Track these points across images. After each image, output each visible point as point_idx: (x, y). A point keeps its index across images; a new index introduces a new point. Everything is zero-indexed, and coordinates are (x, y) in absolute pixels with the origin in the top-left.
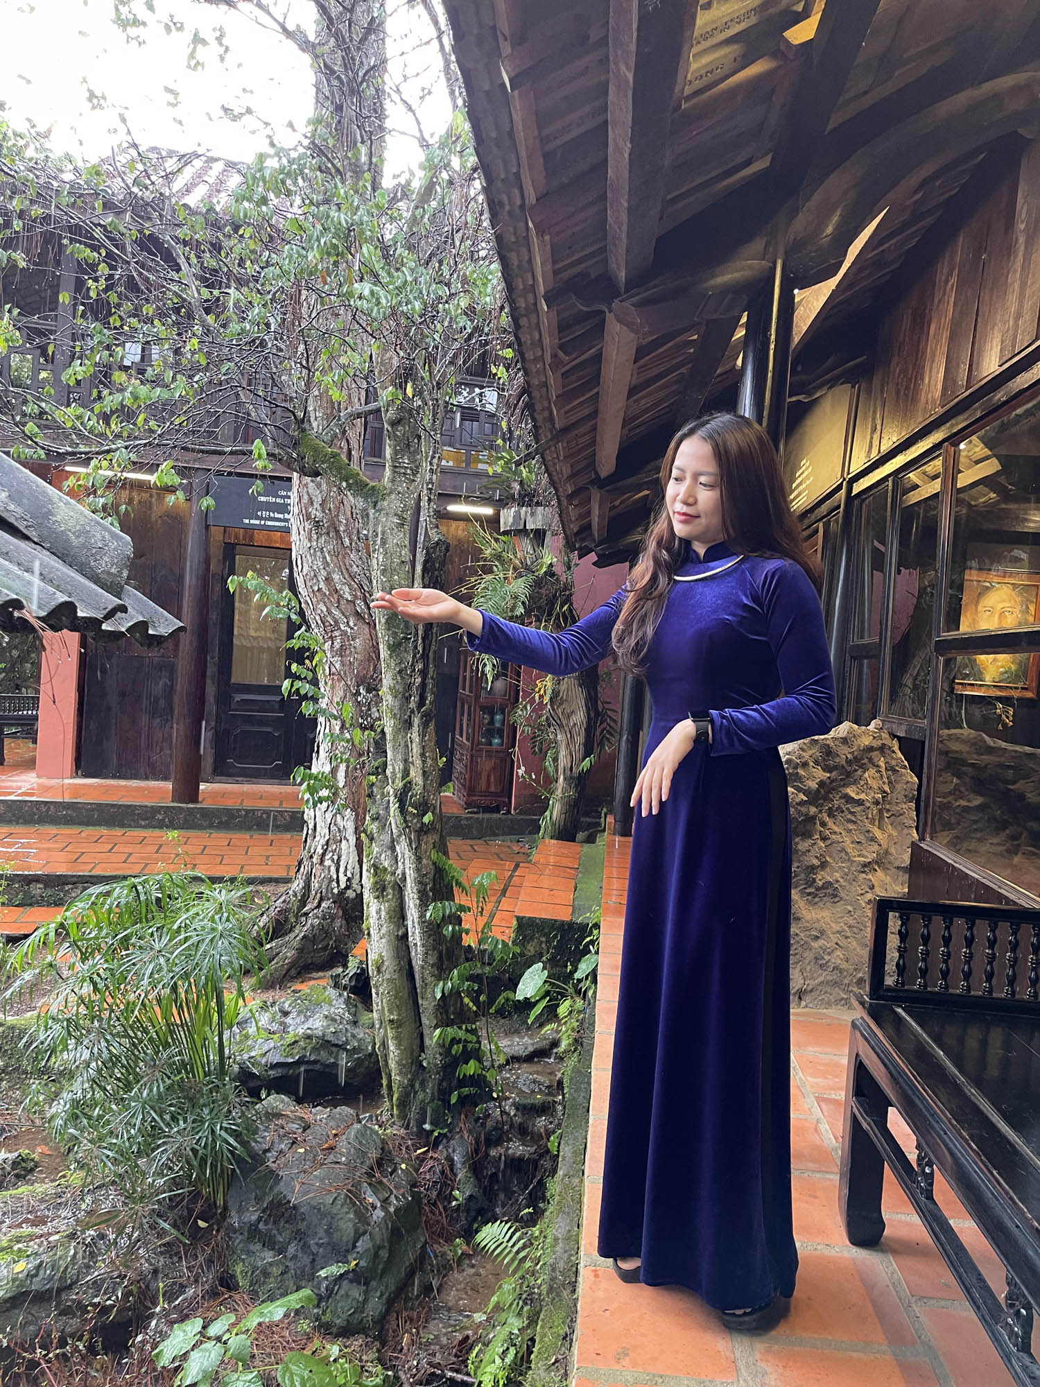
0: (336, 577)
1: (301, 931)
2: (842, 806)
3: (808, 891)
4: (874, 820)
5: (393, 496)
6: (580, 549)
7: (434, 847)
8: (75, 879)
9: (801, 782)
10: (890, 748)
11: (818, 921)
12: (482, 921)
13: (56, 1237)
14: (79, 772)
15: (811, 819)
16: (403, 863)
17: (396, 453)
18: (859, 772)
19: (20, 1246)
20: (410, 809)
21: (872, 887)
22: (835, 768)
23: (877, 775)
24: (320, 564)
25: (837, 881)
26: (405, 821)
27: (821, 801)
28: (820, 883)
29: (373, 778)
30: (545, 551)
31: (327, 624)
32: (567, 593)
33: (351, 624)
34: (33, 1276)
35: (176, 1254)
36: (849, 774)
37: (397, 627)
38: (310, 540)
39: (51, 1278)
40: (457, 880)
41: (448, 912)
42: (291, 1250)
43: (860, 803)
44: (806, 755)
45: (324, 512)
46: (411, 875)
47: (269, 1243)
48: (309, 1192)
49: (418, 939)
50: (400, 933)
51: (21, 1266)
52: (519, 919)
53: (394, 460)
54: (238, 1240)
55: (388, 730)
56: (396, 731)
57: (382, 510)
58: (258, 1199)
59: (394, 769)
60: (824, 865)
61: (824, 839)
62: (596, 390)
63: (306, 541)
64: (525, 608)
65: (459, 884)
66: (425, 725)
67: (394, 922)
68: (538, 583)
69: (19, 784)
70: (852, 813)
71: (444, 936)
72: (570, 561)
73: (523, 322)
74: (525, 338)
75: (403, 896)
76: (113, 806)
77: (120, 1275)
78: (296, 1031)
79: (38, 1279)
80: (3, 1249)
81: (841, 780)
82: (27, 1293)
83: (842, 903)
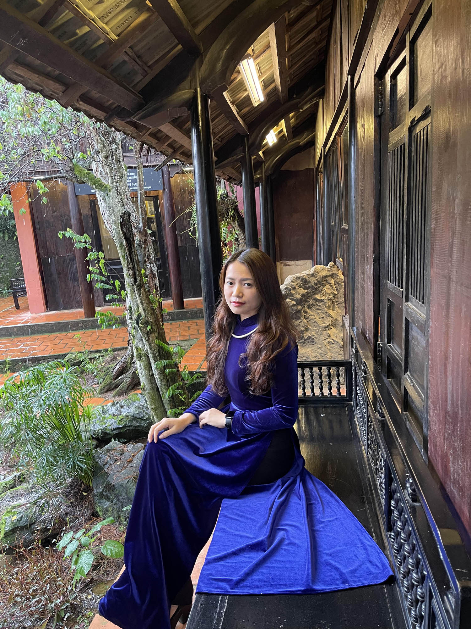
1: (132, 370)
2: (314, 303)
3: (301, 341)
4: (330, 307)
5: (114, 190)
7: (156, 339)
8: (43, 358)
9: (293, 296)
10: (336, 274)
11: (306, 353)
13: (29, 505)
14: (48, 309)
15: (299, 312)
17: (111, 170)
18: (321, 288)
19: (15, 510)
20: (141, 325)
21: (330, 336)
22: (309, 287)
23: (330, 287)
25: (313, 336)
26: (141, 330)
27: (304, 303)
28: (306, 337)
32: (234, 205)
34: (19, 521)
35: (74, 506)
36: (316, 289)
39: (27, 521)
41: (164, 365)
42: (114, 501)
43: (322, 301)
44: (295, 284)
46: (149, 351)
47: (108, 499)
48: (119, 479)
49: (157, 375)
50: (150, 374)
51: (15, 518)
53: (111, 173)
54: (97, 499)
56: (132, 293)
57: (110, 196)
58: (103, 483)
59: (134, 308)
60: (307, 330)
61: (306, 318)
66: (139, 291)
67: (147, 370)
69: (23, 318)
70: (319, 306)
71: (166, 373)
75: (149, 359)
76: (61, 323)
77: (52, 517)
78: (124, 414)
79: (22, 522)
80: (8, 512)
81: (313, 292)
82: (18, 527)
83: (316, 344)
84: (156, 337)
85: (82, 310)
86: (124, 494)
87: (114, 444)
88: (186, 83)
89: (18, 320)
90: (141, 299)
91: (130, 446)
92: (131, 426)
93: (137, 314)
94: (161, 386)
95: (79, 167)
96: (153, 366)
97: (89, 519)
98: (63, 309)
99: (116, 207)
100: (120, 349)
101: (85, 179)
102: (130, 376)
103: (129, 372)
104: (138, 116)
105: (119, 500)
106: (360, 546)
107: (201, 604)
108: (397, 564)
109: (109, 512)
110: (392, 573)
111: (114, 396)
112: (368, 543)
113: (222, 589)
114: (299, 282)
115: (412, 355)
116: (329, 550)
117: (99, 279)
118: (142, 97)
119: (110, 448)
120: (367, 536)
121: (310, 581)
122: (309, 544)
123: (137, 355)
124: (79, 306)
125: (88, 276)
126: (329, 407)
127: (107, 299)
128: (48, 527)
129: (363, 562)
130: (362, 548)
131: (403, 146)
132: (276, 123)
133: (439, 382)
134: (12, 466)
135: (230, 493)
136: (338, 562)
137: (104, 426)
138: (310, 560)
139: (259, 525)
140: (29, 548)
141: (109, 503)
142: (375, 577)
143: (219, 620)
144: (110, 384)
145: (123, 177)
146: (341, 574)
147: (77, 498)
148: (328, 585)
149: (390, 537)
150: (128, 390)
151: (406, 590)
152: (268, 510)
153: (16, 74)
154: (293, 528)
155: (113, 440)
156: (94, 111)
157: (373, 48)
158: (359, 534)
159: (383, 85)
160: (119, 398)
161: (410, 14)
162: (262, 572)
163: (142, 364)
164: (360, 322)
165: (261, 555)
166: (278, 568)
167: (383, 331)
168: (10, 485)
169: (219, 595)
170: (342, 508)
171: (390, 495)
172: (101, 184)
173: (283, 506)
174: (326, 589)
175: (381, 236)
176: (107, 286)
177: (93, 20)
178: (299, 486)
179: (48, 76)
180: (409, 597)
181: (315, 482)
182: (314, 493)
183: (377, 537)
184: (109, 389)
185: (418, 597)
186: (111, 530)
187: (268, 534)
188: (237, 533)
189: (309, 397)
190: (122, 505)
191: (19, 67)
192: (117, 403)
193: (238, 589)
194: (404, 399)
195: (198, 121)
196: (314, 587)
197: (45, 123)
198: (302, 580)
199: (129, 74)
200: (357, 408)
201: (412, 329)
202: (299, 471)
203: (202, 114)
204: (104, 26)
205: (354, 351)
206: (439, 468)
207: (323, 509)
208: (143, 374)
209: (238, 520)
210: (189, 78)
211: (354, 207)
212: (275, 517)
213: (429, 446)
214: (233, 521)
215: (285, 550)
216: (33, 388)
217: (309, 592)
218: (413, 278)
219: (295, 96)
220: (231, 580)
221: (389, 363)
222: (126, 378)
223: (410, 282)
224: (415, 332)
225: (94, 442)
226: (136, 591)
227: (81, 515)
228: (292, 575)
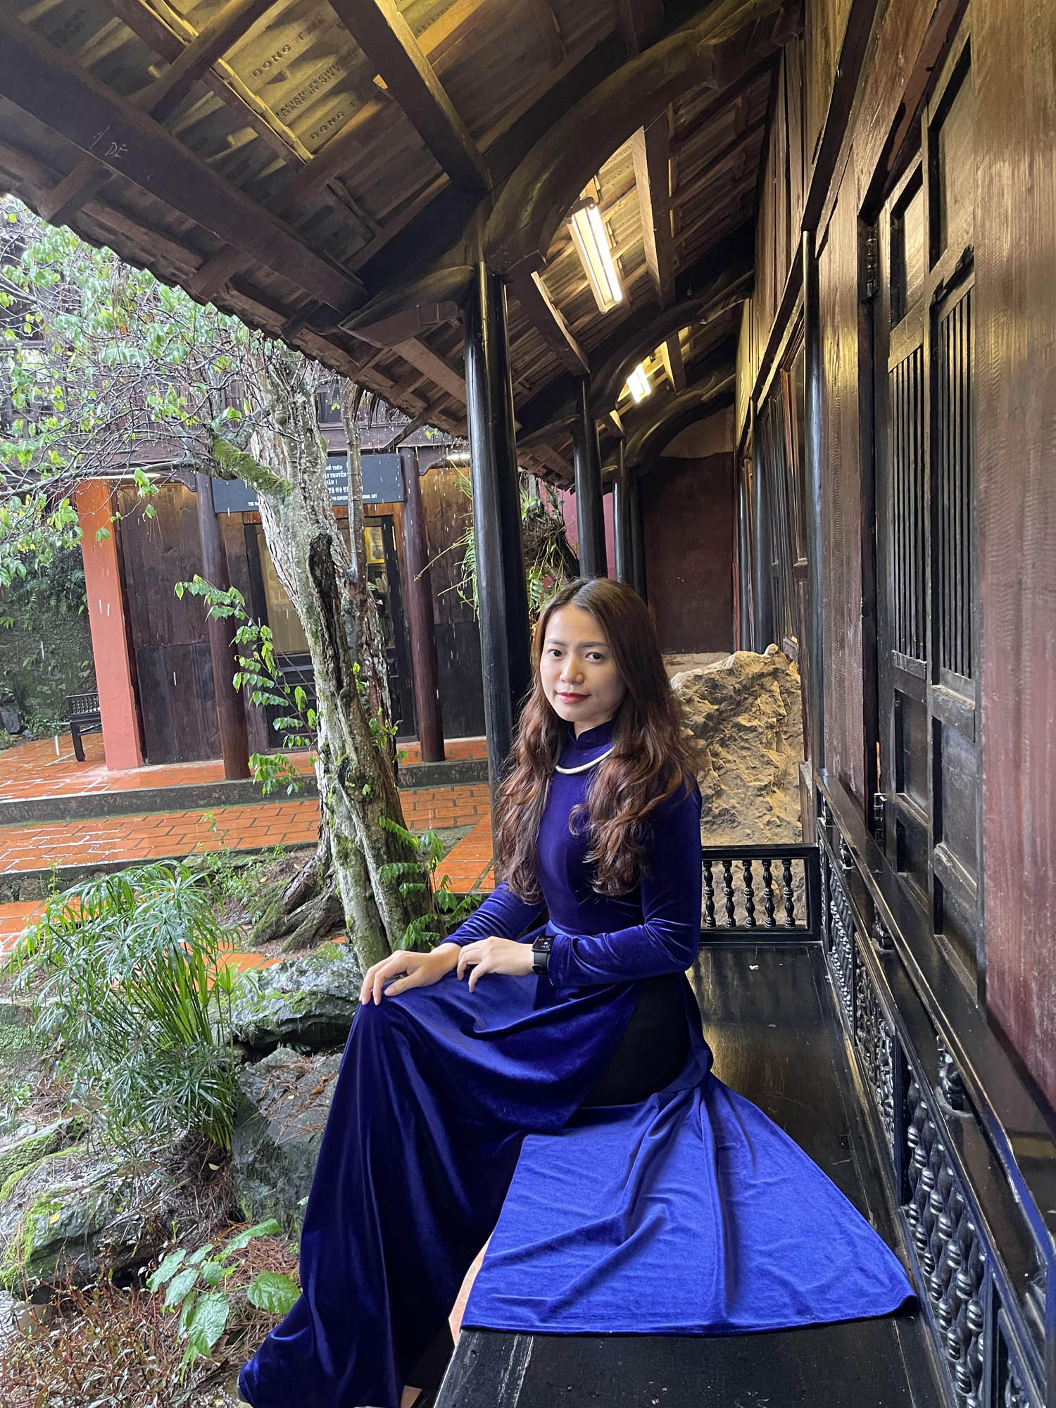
2: (734, 734)
4: (771, 744)
7: (383, 814)
10: (783, 671)
13: (87, 1190)
14: (146, 760)
15: (702, 753)
16: (359, 831)
18: (750, 700)
19: (56, 1200)
21: (770, 809)
22: (724, 699)
23: (771, 700)
25: (734, 807)
26: (349, 795)
27: (711, 734)
28: (717, 811)
32: (558, 532)
34: (67, 1225)
35: (190, 1195)
36: (738, 704)
39: (82, 1226)
41: (397, 873)
42: (280, 1184)
43: (753, 729)
44: (690, 692)
46: (365, 842)
47: (265, 1179)
48: (291, 1134)
49: (382, 898)
50: (366, 895)
51: (56, 1218)
54: (240, 1178)
56: (331, 712)
57: (289, 504)
58: (255, 1143)
60: (719, 794)
61: (718, 768)
67: (359, 886)
70: (746, 740)
71: (401, 893)
75: (365, 860)
76: (171, 790)
77: (140, 1218)
78: (306, 988)
79: (71, 1227)
80: (41, 1205)
81: (731, 710)
82: (62, 1240)
83: (740, 827)
84: (381, 811)
85: (221, 762)
86: (301, 1168)
87: (282, 1054)
88: (457, 253)
89: (80, 784)
90: (350, 726)
91: (319, 1060)
92: (321, 1015)
93: (340, 759)
94: (390, 923)
95: (224, 445)
96: (374, 877)
97: (223, 1226)
98: (179, 761)
99: (301, 527)
100: (301, 848)
101: (236, 469)
102: (322, 905)
103: (320, 897)
104: (353, 321)
105: (289, 1181)
106: (838, 1236)
107: (473, 1352)
108: (924, 1270)
109: (268, 1210)
110: (911, 1293)
111: (285, 951)
112: (858, 1231)
113: (521, 1320)
114: (700, 686)
115: (949, 800)
116: (766, 1243)
117: (259, 685)
118: (361, 282)
119: (273, 1064)
120: (855, 1218)
121: (722, 1306)
122: (721, 1228)
123: (339, 851)
124: (213, 753)
125: (237, 678)
126: (768, 950)
127: (276, 728)
128: (130, 1242)
129: (846, 1271)
130: (843, 1241)
131: (919, 351)
132: (647, 350)
133: (1005, 822)
134: (52, 1103)
135: (542, 1120)
136: (788, 1270)
137: (261, 1016)
138: (722, 1262)
139: (606, 1189)
140: (86, 1288)
141: (267, 1188)
142: (872, 1302)
143: (512, 1384)
144: (278, 923)
145: (317, 464)
146: (794, 1294)
147: (197, 1177)
148: (762, 1317)
149: (909, 1216)
150: (317, 937)
151: (943, 1323)
152: (628, 1160)
153: (102, 226)
154: (685, 1197)
155: (280, 1048)
156: (261, 312)
157: (852, 161)
158: (837, 1211)
159: (876, 235)
160: (294, 957)
161: (928, 69)
162: (612, 1288)
163: (350, 872)
164: (837, 758)
165: (610, 1251)
166: (650, 1279)
167: (887, 767)
168: (49, 1145)
169: (515, 1332)
170: (799, 1158)
171: (905, 1115)
172: (270, 479)
173: (662, 1151)
174: (759, 1326)
175: (879, 557)
176: (276, 700)
177: (262, 115)
178: (699, 1110)
179: (168, 232)
180: (951, 1336)
181: (735, 1103)
182: (733, 1125)
183: (877, 1218)
184: (274, 934)
185: (971, 1326)
186: (271, 1253)
187: (625, 1207)
188: (558, 1205)
189: (722, 929)
190: (297, 1193)
191: (107, 209)
192: (291, 966)
193: (557, 1322)
194: (935, 904)
195: (481, 331)
196: (733, 1320)
197: (159, 339)
198: (704, 1304)
199: (335, 234)
200: (831, 950)
201: (947, 742)
202: (700, 1079)
203: (489, 316)
204: (286, 129)
205: (823, 821)
206: (1011, 1021)
207: (754, 1159)
208: (351, 894)
209: (558, 1179)
210: (463, 242)
211: (818, 508)
212: (644, 1174)
213: (987, 981)
214: (548, 1180)
215: (665, 1242)
216: (108, 922)
217: (720, 1331)
218: (947, 629)
219: (689, 293)
220: (541, 1303)
221: (901, 837)
222: (314, 911)
223: (941, 639)
224: (956, 747)
225: (238, 1052)
226: (325, 1344)
227: (204, 1215)
228: (681, 1294)
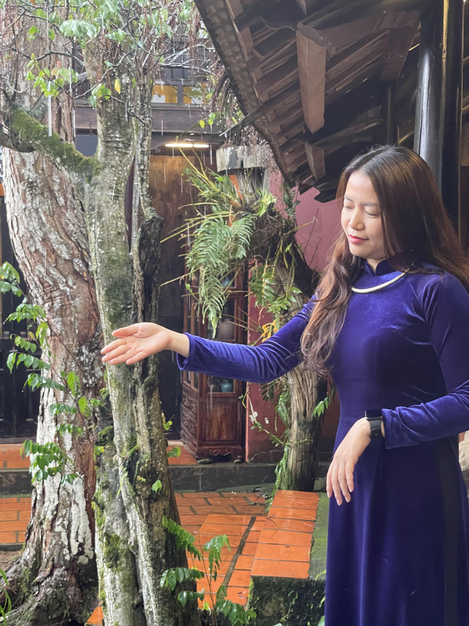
0: (53, 237)
1: (34, 601)
5: (107, 170)
6: (301, 185)
7: (165, 514)
12: (216, 586)
16: (135, 531)
17: (107, 129)
20: (139, 478)
24: (36, 224)
26: (135, 490)
29: (101, 449)
30: (264, 191)
31: (46, 285)
32: (290, 232)
33: (70, 283)
37: (117, 298)
38: (24, 201)
40: (189, 545)
41: (181, 579)
45: (37, 172)
46: (143, 543)
49: (153, 607)
50: (135, 602)
52: (255, 579)
53: (106, 135)
55: (114, 400)
56: (122, 401)
57: (97, 184)
59: (121, 438)
62: (295, 71)
63: (21, 202)
64: (246, 249)
65: (191, 549)
66: (149, 395)
67: (128, 591)
68: (260, 223)
71: (180, 602)
72: (290, 199)
73: (219, 31)
74: (222, 42)
75: (135, 563)
84: (164, 510)
90: (149, 417)
93: (127, 454)
96: (146, 583)
123: (109, 552)
163: (118, 576)
208: (119, 600)
